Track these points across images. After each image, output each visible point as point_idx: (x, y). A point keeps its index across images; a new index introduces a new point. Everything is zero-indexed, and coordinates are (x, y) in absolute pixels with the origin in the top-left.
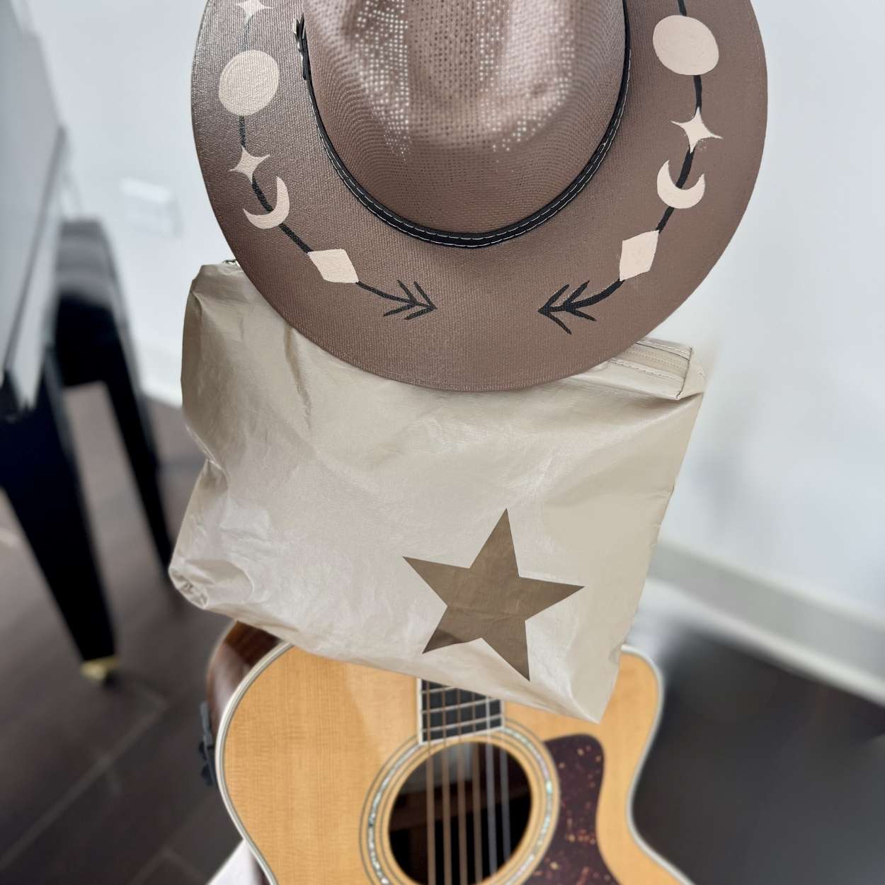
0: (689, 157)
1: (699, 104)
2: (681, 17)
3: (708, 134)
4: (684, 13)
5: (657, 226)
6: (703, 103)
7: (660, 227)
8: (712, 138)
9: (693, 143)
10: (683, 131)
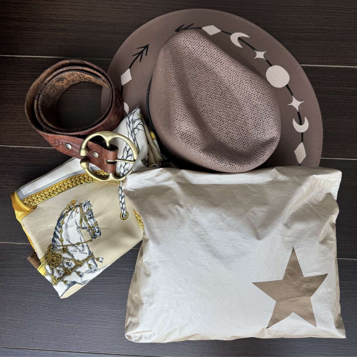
0: (299, 113)
1: (292, 94)
2: (271, 67)
3: (300, 103)
4: (271, 65)
5: (301, 141)
6: (293, 93)
7: (302, 141)
8: (302, 103)
9: (297, 108)
10: (292, 106)
